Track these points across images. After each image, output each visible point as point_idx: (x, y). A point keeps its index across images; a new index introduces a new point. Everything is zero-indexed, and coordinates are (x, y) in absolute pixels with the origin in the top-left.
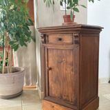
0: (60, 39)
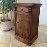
0: (22, 10)
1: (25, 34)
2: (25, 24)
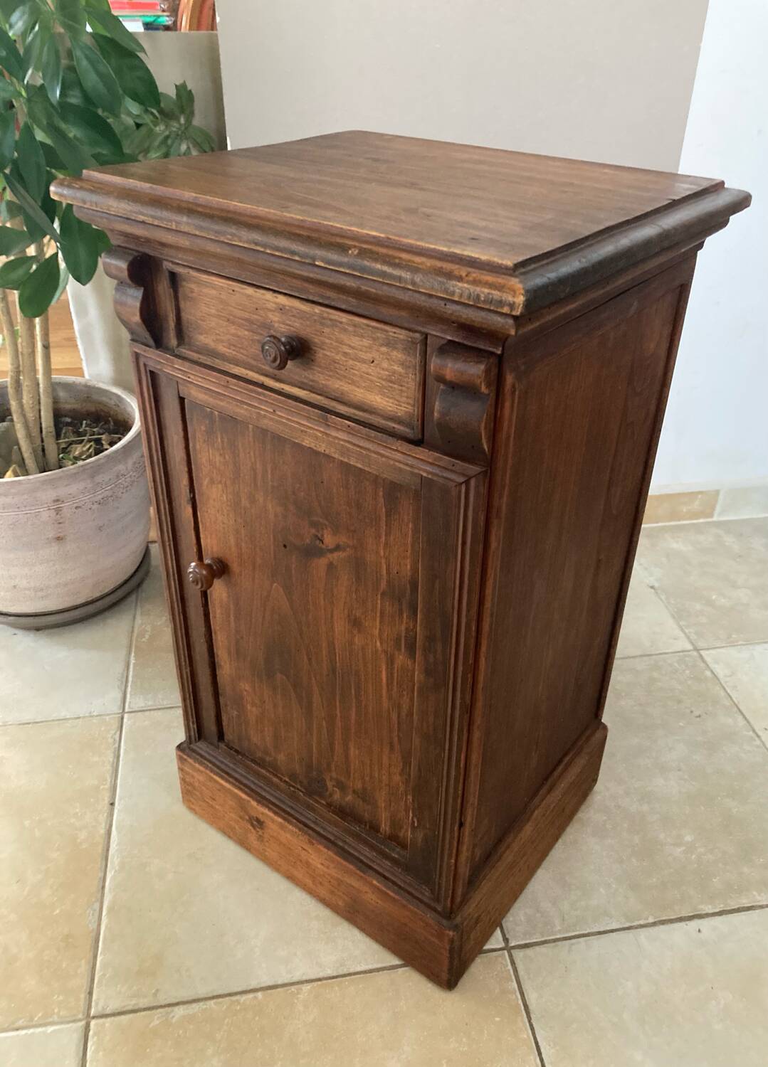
1: (364, 795)
2: (356, 623)
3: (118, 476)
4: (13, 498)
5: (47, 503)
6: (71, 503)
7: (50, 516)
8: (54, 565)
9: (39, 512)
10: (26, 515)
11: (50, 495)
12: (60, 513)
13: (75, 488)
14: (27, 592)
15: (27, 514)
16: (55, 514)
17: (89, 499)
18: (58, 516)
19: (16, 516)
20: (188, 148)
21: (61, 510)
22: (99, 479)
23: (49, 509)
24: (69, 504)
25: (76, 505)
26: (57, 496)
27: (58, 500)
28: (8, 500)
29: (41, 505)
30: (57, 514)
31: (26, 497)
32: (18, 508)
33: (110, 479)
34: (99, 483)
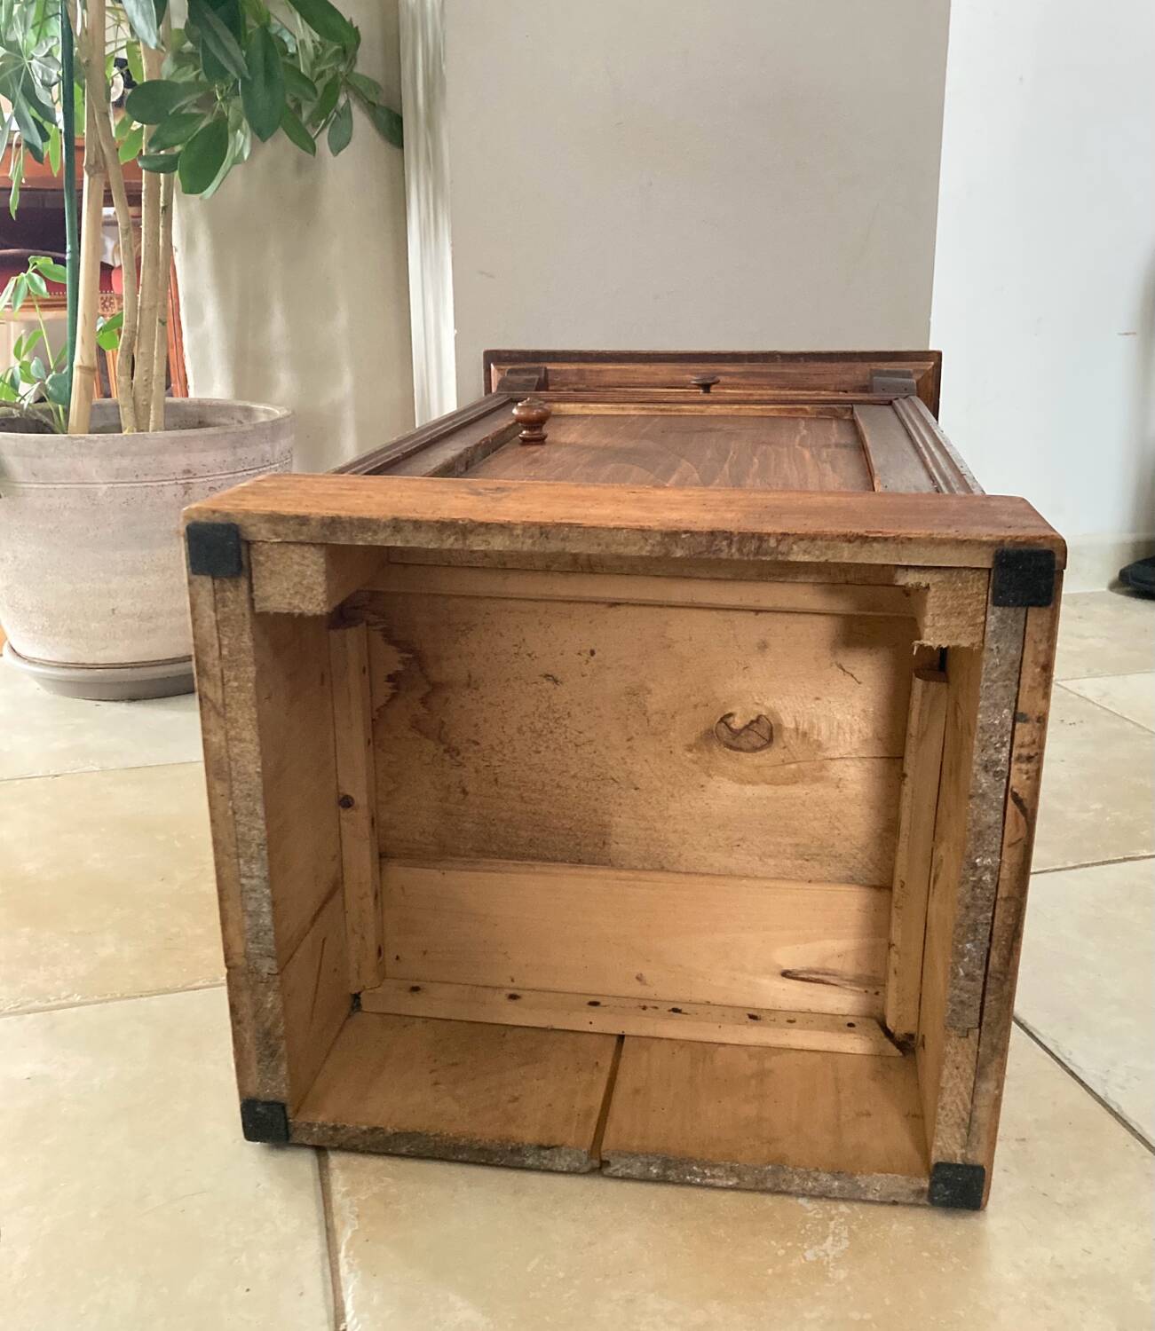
3: (263, 460)
4: (132, 460)
5: (174, 473)
6: (205, 479)
7: (175, 495)
8: (172, 576)
9: (163, 486)
10: (145, 490)
11: (179, 461)
12: (190, 491)
13: (212, 458)
14: (130, 621)
15: (147, 486)
16: (183, 493)
17: (227, 479)
18: (187, 497)
19: (133, 490)
20: (348, 101)
21: (191, 489)
22: (241, 452)
23: (177, 483)
24: (201, 480)
25: (210, 484)
26: (188, 465)
27: (189, 471)
28: (126, 462)
29: (167, 476)
30: (186, 493)
31: (148, 459)
32: (137, 476)
33: (254, 459)
34: (241, 459)
